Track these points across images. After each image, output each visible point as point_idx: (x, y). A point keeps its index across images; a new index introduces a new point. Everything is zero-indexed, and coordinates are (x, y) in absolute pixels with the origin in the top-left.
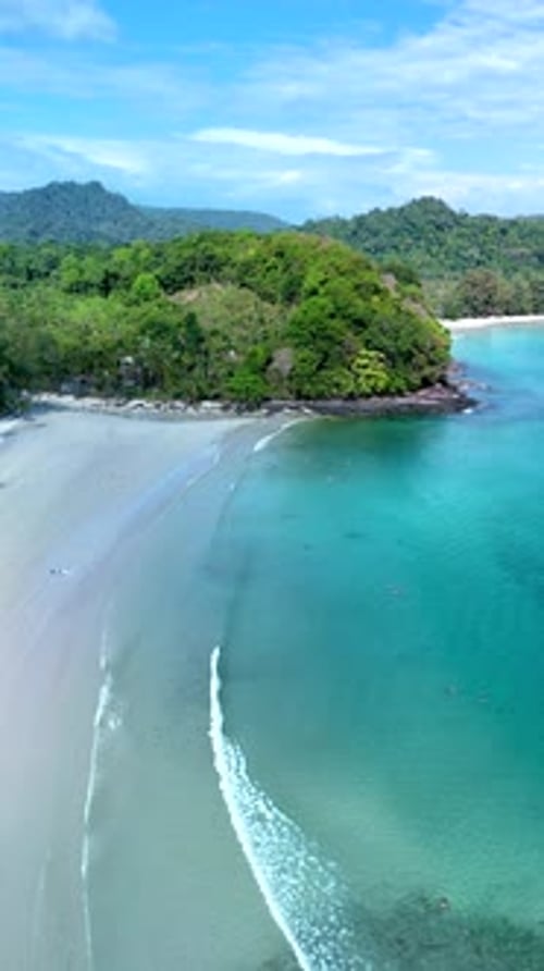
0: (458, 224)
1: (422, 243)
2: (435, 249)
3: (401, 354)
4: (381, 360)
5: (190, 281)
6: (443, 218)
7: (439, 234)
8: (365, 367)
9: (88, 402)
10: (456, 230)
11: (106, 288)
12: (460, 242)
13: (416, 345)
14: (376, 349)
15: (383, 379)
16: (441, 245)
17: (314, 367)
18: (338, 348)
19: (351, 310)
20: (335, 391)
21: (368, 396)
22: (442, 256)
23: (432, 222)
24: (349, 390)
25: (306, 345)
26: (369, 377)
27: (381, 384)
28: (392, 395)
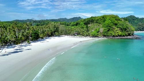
0: (137, 19)
1: (130, 22)
2: (133, 23)
3: (124, 29)
4: (120, 30)
5: (89, 23)
6: (134, 18)
7: (133, 21)
8: (117, 31)
9: (69, 36)
10: (137, 20)
11: (76, 25)
12: (137, 22)
13: (127, 27)
14: (119, 28)
15: (120, 33)
16: (134, 22)
17: (107, 31)
18: (112, 28)
19: (114, 22)
20: (111, 35)
21: (117, 36)
22: (134, 24)
23: (132, 19)
24: (113, 35)
25: (106, 27)
26: (117, 33)
27: (120, 34)
28: (122, 36)
